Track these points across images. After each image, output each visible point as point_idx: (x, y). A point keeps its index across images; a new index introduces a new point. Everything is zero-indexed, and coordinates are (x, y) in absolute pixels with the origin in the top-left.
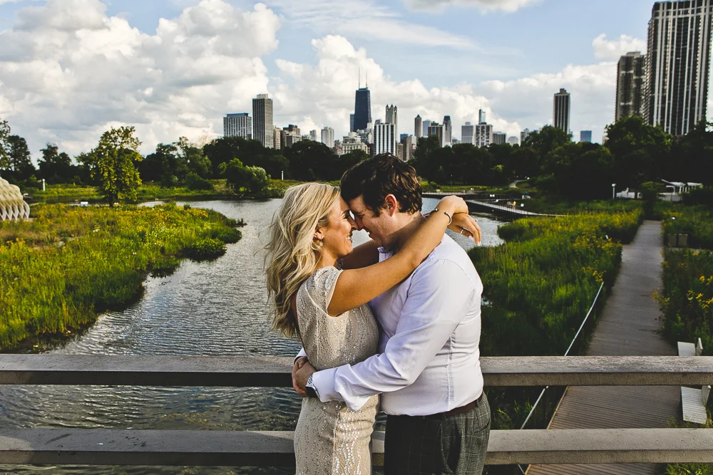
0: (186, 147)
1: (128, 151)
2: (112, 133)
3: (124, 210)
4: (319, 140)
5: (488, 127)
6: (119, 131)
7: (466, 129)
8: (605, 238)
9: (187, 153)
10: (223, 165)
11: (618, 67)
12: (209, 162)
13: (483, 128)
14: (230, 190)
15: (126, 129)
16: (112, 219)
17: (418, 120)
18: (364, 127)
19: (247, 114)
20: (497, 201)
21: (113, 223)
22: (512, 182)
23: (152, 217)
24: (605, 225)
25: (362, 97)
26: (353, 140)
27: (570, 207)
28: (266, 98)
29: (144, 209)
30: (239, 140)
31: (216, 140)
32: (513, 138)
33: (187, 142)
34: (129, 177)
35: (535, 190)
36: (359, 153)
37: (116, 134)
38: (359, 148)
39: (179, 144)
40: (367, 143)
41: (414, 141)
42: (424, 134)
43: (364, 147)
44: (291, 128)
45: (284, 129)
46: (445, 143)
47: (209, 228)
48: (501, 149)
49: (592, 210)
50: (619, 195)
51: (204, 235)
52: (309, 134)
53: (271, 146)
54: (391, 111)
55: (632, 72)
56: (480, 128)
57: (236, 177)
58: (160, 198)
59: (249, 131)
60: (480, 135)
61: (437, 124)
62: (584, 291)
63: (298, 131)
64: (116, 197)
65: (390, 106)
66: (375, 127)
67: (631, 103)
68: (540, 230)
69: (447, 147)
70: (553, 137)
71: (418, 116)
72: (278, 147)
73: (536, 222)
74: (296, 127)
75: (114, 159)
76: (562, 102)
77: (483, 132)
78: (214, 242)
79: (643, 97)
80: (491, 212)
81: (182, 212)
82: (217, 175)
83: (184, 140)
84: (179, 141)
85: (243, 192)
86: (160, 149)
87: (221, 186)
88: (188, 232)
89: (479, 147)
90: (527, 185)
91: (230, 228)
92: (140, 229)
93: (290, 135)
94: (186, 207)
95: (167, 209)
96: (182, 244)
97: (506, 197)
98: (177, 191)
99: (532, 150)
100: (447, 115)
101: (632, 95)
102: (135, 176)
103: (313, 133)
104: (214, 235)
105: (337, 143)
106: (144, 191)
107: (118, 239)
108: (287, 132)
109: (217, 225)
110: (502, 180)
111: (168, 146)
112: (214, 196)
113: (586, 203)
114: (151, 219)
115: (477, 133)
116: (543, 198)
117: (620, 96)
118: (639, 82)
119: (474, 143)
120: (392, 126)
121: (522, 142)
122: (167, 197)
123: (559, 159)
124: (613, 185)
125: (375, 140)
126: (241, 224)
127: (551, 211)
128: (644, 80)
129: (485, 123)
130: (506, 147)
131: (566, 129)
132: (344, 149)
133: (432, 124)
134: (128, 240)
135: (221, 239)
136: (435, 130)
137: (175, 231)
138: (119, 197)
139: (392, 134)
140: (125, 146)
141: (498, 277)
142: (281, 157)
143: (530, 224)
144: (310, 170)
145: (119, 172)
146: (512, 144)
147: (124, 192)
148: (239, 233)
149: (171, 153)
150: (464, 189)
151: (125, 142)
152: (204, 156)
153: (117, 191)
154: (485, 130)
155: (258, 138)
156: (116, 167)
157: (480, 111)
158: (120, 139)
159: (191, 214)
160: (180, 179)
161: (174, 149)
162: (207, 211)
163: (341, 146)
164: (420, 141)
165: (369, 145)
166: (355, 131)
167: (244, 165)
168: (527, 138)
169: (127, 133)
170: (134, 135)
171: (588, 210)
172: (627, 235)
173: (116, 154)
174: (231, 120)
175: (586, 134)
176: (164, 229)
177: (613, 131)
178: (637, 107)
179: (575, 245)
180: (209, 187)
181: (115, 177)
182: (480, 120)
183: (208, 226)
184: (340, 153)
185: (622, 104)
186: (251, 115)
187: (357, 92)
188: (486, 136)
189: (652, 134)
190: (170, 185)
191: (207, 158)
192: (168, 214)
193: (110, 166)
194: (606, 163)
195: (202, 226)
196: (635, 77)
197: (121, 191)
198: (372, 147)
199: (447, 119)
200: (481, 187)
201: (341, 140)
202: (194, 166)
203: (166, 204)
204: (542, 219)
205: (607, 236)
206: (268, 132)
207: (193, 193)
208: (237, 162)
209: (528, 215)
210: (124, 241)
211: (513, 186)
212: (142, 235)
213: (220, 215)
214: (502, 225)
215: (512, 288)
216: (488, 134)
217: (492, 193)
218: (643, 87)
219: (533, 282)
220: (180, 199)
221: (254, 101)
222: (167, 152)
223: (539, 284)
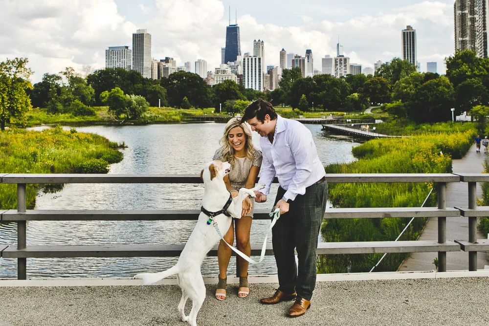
0: (72, 77)
1: (20, 80)
2: (7, 64)
3: (15, 133)
4: (193, 71)
5: (345, 60)
6: (14, 62)
7: (326, 61)
8: (439, 154)
9: (71, 82)
10: (105, 94)
11: (455, 8)
12: (93, 91)
13: (341, 60)
14: (113, 117)
15: (21, 61)
16: (5, 141)
17: (282, 54)
18: (234, 59)
19: (127, 47)
20: (353, 125)
21: (6, 145)
22: (367, 108)
23: (42, 140)
24: (440, 143)
25: (232, 33)
26: (224, 72)
27: (416, 129)
28: (145, 33)
29: (33, 132)
30: (120, 71)
31: (99, 71)
32: (368, 69)
33: (73, 72)
34: (21, 104)
35: (386, 115)
36: (231, 83)
37: (11, 65)
38: (230, 78)
39: (65, 73)
40: (236, 74)
41: (280, 72)
42: (288, 66)
43: (234, 78)
44: (167, 60)
45: (162, 61)
46: (308, 74)
47: (94, 149)
48: (356, 81)
49: (434, 132)
50: (458, 118)
51: (90, 156)
52: (184, 65)
53: (149, 77)
54: (258, 45)
55: (467, 12)
56: (338, 61)
57: (116, 104)
58: (46, 123)
59: (127, 63)
60: (338, 66)
61: (300, 57)
62: (417, 197)
63: (174, 63)
64: (8, 121)
65: (257, 41)
66: (244, 59)
67: (468, 38)
68: (388, 150)
69: (309, 79)
70: (397, 69)
71: (283, 50)
72: (155, 77)
73: (386, 143)
74: (172, 59)
75: (8, 87)
76: (409, 37)
77: (341, 63)
78: (100, 161)
79: (477, 33)
80: (348, 135)
81: (69, 136)
82: (99, 103)
83: (70, 70)
84: (65, 71)
85: (123, 119)
86: (46, 79)
87: (103, 112)
88: (76, 153)
89: (338, 77)
90: (380, 110)
91: (113, 150)
92: (32, 149)
93: (167, 66)
94: (73, 132)
95: (56, 132)
96: (69, 163)
97: (358, 123)
98: (62, 117)
99: (384, 80)
100: (309, 49)
101: (468, 31)
102: (26, 102)
103: (187, 65)
104: (98, 156)
105: (209, 73)
106: (31, 117)
107: (12, 159)
108: (164, 64)
109: (101, 148)
110: (357, 106)
111: (53, 76)
112: (96, 122)
113: (429, 126)
114: (41, 141)
115: (336, 65)
116: (394, 122)
117: (458, 32)
118: (473, 20)
119: (333, 73)
120: (259, 59)
121: (375, 73)
122: (53, 123)
123: (406, 88)
124: (452, 110)
125: (244, 72)
126: (123, 147)
127: (398, 133)
128: (477, 19)
129: (343, 56)
130: (361, 79)
131: (414, 61)
132: (215, 79)
133: (295, 57)
134: (21, 160)
135: (106, 159)
136: (298, 62)
137: (64, 152)
138: (12, 121)
139: (260, 66)
140: (19, 75)
141: (349, 189)
142: (158, 87)
143: (380, 144)
144: (185, 98)
145: (12, 99)
146: (366, 75)
147: (15, 117)
148: (121, 154)
149: (56, 82)
150: (324, 115)
151: (19, 72)
152: (88, 85)
153: (9, 116)
154: (343, 62)
155: (138, 69)
156: (9, 94)
157: (338, 45)
158: (14, 69)
159: (77, 137)
160: (65, 106)
161: (59, 78)
162: (91, 135)
163: (213, 76)
164: (285, 72)
165: (238, 76)
166: (226, 63)
167: (125, 94)
168: (379, 70)
169: (20, 63)
170: (27, 66)
171: (431, 131)
172: (459, 153)
173: (10, 82)
174: (111, 53)
175: (432, 65)
176: (53, 150)
177: (452, 64)
178: (473, 41)
179: (413, 160)
180: (91, 113)
181: (8, 103)
182: (338, 53)
183: (93, 148)
184: (212, 83)
185: (460, 39)
186: (131, 48)
187: (228, 28)
188: (343, 68)
189: (483, 65)
190: (55, 111)
191: (90, 86)
192: (57, 137)
193: (4, 93)
194: (446, 90)
195: (87, 148)
196: (469, 16)
197: (13, 115)
198: (241, 77)
199: (309, 52)
200: (339, 113)
201: (213, 71)
202: (78, 92)
203: (54, 129)
204: (393, 140)
205: (441, 152)
206: (147, 64)
207: (77, 119)
208: (118, 91)
209: (379, 137)
210: (18, 161)
211: (368, 112)
212: (34, 155)
213: (104, 138)
215: (360, 197)
216: (345, 66)
217: (349, 118)
218: (476, 24)
219: (379, 192)
220: (64, 124)
221: (135, 36)
222: (53, 81)
223: (383, 193)
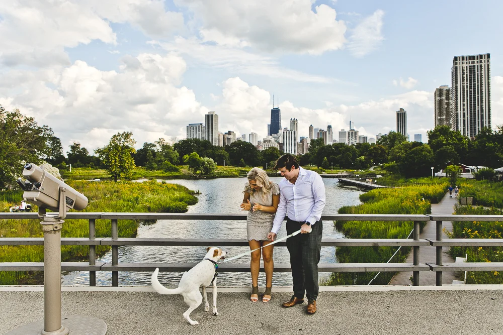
0: (163, 145)
1: (127, 147)
2: (118, 136)
3: (124, 183)
4: (247, 141)
5: (356, 132)
6: (123, 135)
7: (342, 134)
8: (422, 200)
9: (163, 148)
10: (186, 156)
11: (435, 95)
12: (178, 154)
13: (352, 133)
14: (191, 172)
15: (127, 134)
16: (117, 189)
17: (311, 128)
18: (277, 132)
19: (201, 124)
20: (360, 179)
21: (118, 192)
22: (371, 167)
23: (142, 189)
24: (423, 192)
25: (275, 113)
26: (270, 141)
27: (406, 182)
28: (214, 114)
29: (136, 183)
30: (197, 141)
31: (182, 141)
32: (372, 139)
33: (164, 142)
34: (127, 163)
35: (384, 172)
36: (274, 149)
37: (121, 137)
38: (273, 146)
39: (159, 143)
40: (278, 143)
41: (309, 141)
42: (315, 137)
43: (277, 146)
44: (229, 133)
45: (226, 133)
46: (329, 142)
47: (178, 195)
48: (363, 147)
49: (419, 184)
50: (436, 174)
51: (175, 200)
52: (241, 136)
53: (217, 145)
54: (294, 122)
55: (444, 98)
56: (350, 133)
57: (194, 164)
58: (145, 177)
59: (202, 135)
60: (350, 137)
61: (323, 131)
62: (405, 230)
63: (234, 135)
64: (119, 176)
65: (293, 119)
66: (284, 132)
67: (444, 117)
68: (385, 197)
69: (329, 146)
70: (392, 139)
71: (311, 125)
72: (221, 145)
73: (383, 192)
74: (233, 132)
75: (119, 152)
76: (401, 117)
77: (352, 135)
78: (182, 204)
79: (451, 114)
80: (356, 186)
81: (161, 186)
82: (182, 163)
83: (162, 140)
84: (159, 141)
85: (198, 174)
86: (146, 146)
87: (185, 169)
88: (165, 198)
89: (351, 144)
90: (380, 168)
91: (191, 196)
92: (135, 195)
93: (229, 137)
94: (164, 183)
95: (152, 183)
96: (161, 205)
97: (364, 177)
98: (156, 173)
99: (383, 147)
100: (329, 125)
101: (445, 112)
102: (131, 162)
103: (244, 136)
104: (181, 200)
105: (259, 142)
106: (135, 173)
107: (121, 201)
108: (227, 135)
109: (183, 194)
110: (364, 165)
111: (151, 144)
112: (180, 176)
113: (415, 180)
114: (141, 189)
115: (349, 136)
116: (390, 177)
117: (437, 112)
118: (448, 104)
119: (347, 142)
120: (294, 132)
121: (377, 142)
122: (150, 177)
123: (399, 152)
124: (432, 168)
125: (284, 142)
126: (198, 193)
127: (393, 184)
128: (451, 103)
129: (354, 130)
130: (366, 146)
131: (405, 134)
132: (263, 146)
133: (320, 131)
134: (127, 202)
135: (186, 202)
136: (322, 133)
137: (157, 197)
138: (121, 176)
139: (295, 137)
140: (126, 144)
141: (356, 224)
142: (223, 152)
143: (379, 193)
144: (242, 159)
145: (121, 160)
146: (370, 143)
147: (124, 173)
148: (196, 199)
149: (153, 148)
150: (340, 172)
151: (126, 141)
152: (174, 150)
153: (120, 172)
154: (354, 134)
155: (209, 140)
156: (120, 157)
157: (350, 122)
158: (123, 140)
159: (166, 186)
160: (158, 165)
161: (154, 146)
162: (176, 185)
163: (262, 144)
164: (313, 141)
165: (280, 144)
166: (271, 135)
167: (200, 157)
168: (379, 140)
169: (127, 136)
170: (131, 137)
171: (416, 184)
172: (436, 199)
173: (120, 149)
174: (191, 128)
175: (418, 136)
176: (150, 196)
177: (432, 136)
178: (448, 119)
179: (403, 204)
180: (176, 170)
181: (119, 163)
182: (350, 128)
183: (177, 194)
184: (261, 149)
185: (439, 118)
186: (204, 125)
187: (272, 111)
188: (354, 138)
189: (455, 136)
190: (152, 168)
191: (176, 151)
192: (152, 186)
193: (116, 156)
194: (428, 154)
195: (173, 194)
196: (446, 101)
197: (122, 171)
198: (281, 145)
199: (329, 127)
200: (351, 170)
201: (262, 141)
202: (167, 156)
203: (150, 181)
204: (389, 190)
205: (423, 199)
206: (215, 136)
207: (167, 174)
208: (195, 154)
209: (379, 188)
210: (126, 203)
211: (372, 169)
212: (137, 199)
213: (185, 188)
214: (362, 193)
215: (364, 230)
216: (356, 137)
217: (358, 174)
218: (451, 107)
219: (378, 227)
220: (158, 177)
221: (207, 116)
222: (150, 147)
223: (380, 227)
